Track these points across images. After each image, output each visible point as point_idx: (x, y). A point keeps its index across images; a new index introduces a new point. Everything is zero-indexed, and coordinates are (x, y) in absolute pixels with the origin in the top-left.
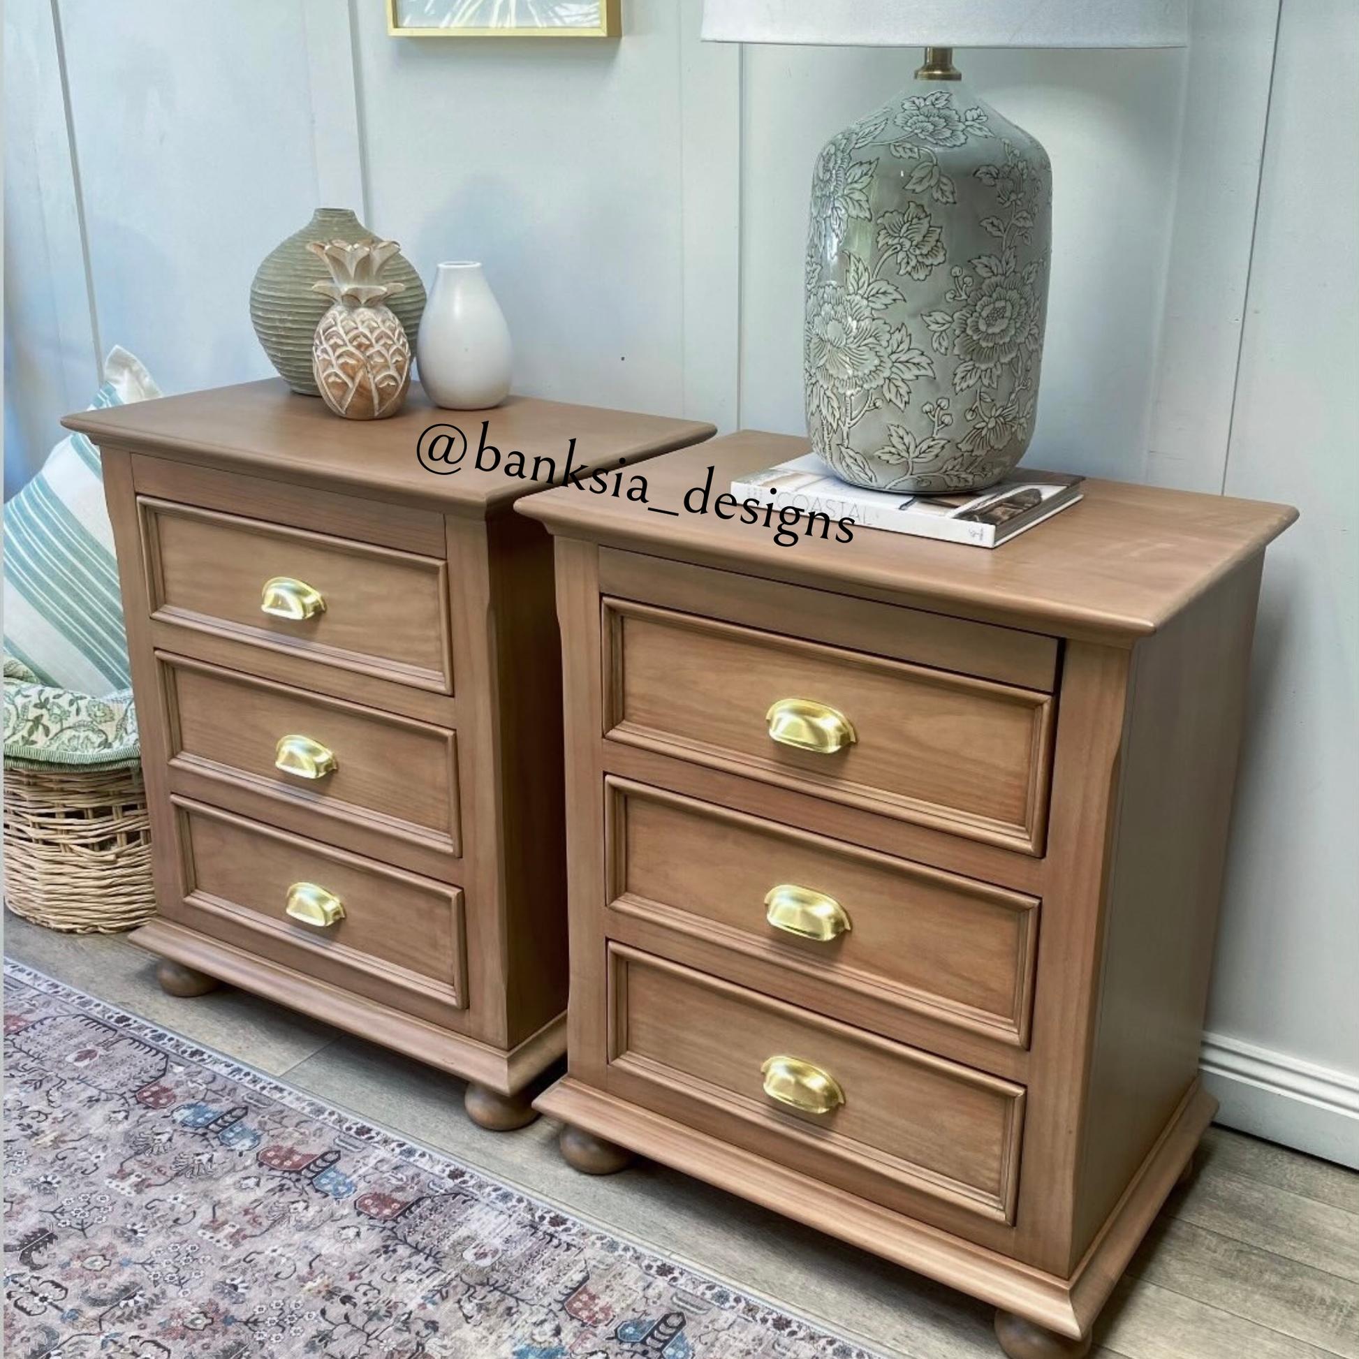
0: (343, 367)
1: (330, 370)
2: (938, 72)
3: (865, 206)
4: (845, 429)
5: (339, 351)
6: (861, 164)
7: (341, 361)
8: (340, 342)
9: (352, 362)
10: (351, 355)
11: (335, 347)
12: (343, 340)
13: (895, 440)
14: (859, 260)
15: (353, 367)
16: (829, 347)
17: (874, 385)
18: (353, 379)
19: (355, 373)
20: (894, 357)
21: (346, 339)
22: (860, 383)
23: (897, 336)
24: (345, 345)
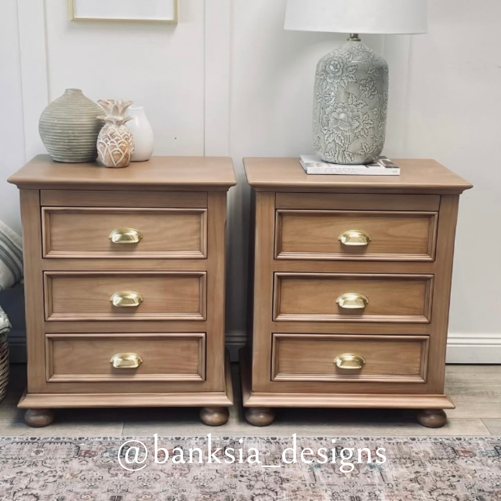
0: (121, 147)
1: (115, 149)
2: (355, 39)
3: (355, 78)
4: (347, 146)
5: (119, 142)
6: (352, 66)
7: (120, 145)
8: (119, 138)
9: (124, 145)
10: (124, 143)
11: (117, 140)
12: (120, 137)
13: (364, 147)
14: (353, 94)
15: (124, 147)
16: (340, 121)
17: (358, 131)
18: (124, 151)
19: (125, 149)
20: (364, 122)
21: (122, 136)
22: (353, 131)
23: (365, 116)
24: (121, 139)
